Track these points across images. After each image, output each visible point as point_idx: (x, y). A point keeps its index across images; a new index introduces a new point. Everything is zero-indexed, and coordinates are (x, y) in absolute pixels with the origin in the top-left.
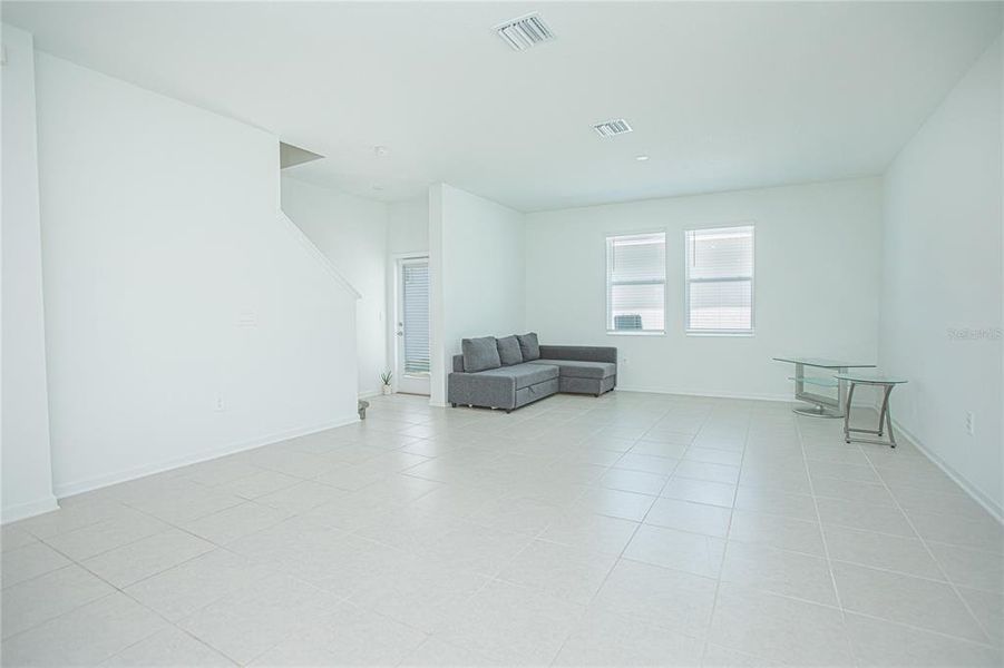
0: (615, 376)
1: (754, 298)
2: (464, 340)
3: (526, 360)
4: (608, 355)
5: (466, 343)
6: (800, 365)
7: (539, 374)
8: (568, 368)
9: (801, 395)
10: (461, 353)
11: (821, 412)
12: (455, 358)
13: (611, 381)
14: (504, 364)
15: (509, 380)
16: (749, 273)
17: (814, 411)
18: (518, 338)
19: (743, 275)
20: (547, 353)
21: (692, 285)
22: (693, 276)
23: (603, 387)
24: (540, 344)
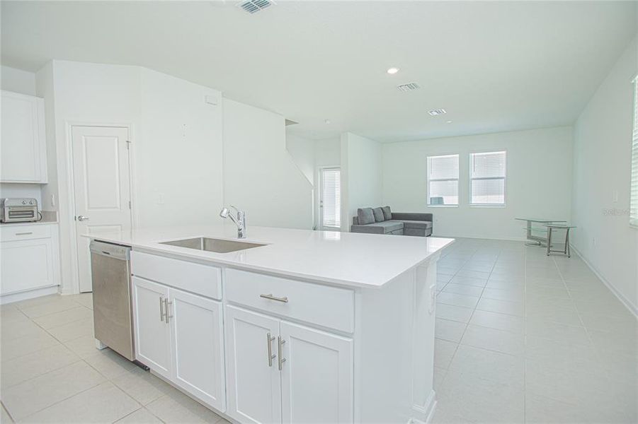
0: (432, 228)
1: (506, 188)
2: (359, 209)
3: (386, 220)
4: (428, 217)
5: (360, 210)
6: (529, 222)
7: (395, 226)
8: (407, 224)
9: (530, 237)
10: (357, 215)
11: (540, 245)
12: (354, 218)
13: (430, 230)
14: (376, 221)
15: (382, 228)
16: (504, 175)
17: (536, 244)
18: (382, 209)
19: (500, 176)
20: (396, 217)
21: (473, 181)
22: (473, 177)
23: (427, 232)
24: (392, 212)
